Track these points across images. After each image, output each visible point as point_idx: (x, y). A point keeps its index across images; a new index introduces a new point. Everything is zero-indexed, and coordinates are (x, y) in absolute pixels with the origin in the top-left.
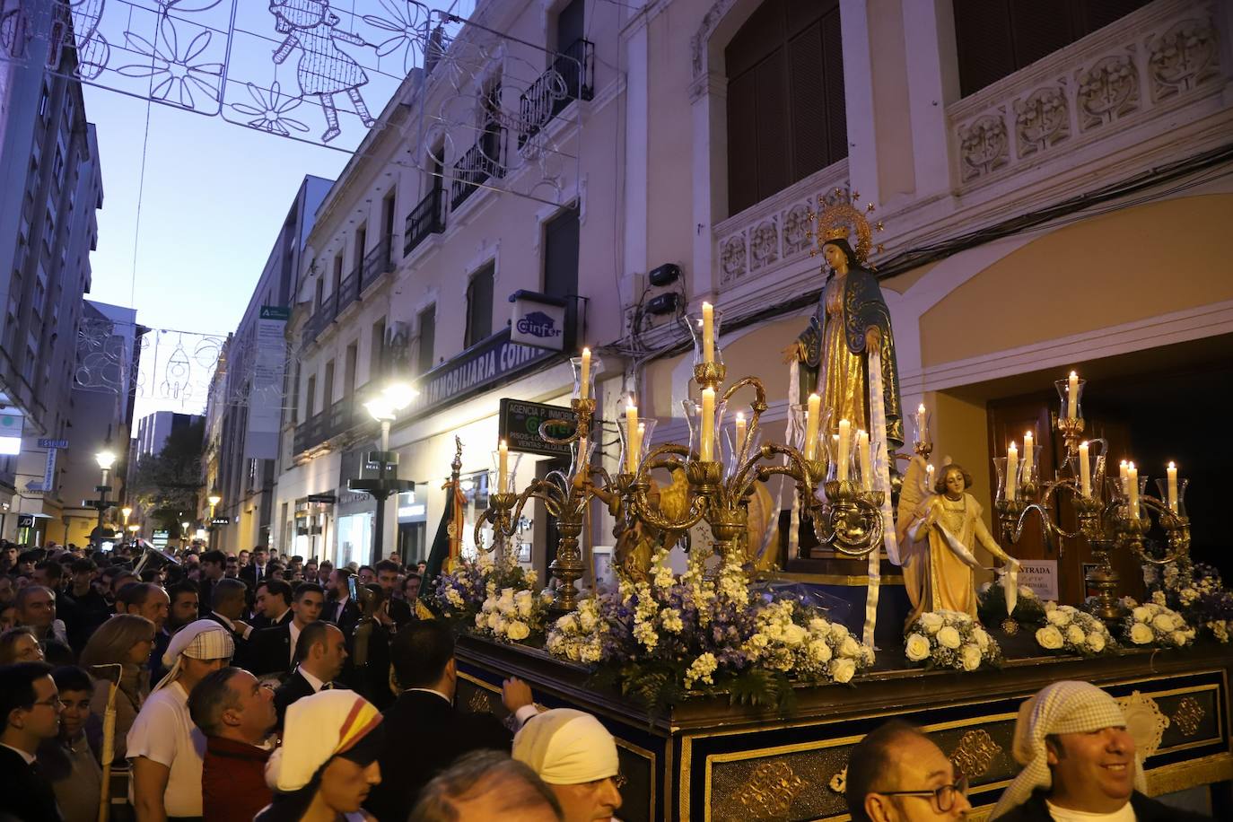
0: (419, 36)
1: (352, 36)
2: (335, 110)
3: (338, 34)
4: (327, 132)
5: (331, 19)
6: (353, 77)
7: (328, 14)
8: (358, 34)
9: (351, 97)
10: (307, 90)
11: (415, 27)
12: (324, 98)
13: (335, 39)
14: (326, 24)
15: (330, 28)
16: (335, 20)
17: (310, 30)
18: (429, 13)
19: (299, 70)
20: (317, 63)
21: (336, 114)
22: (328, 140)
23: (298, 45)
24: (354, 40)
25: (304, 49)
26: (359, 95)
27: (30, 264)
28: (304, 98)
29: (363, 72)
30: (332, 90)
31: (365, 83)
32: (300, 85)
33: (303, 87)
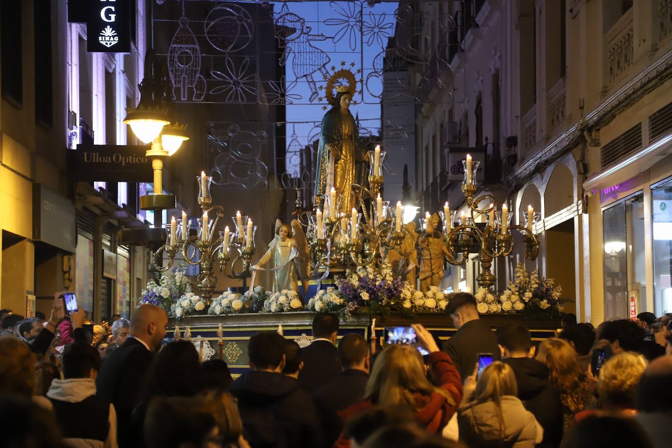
0: (357, 21)
1: (318, 36)
2: (314, 82)
3: (311, 37)
4: (312, 96)
5: (307, 29)
6: (322, 61)
7: (305, 27)
8: (322, 34)
9: (322, 72)
10: (299, 75)
11: (354, 17)
12: (308, 77)
13: (310, 41)
14: (305, 34)
15: (307, 35)
16: (309, 29)
17: (296, 41)
18: (362, 5)
19: (293, 65)
20: (302, 59)
21: (315, 85)
22: (312, 101)
23: (291, 51)
24: (320, 38)
25: (294, 53)
26: (326, 70)
28: (298, 80)
29: (327, 56)
30: (311, 72)
31: (329, 61)
32: (295, 73)
33: (296, 74)
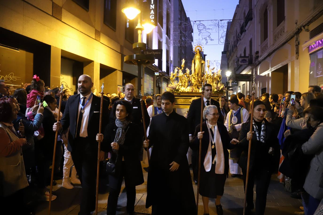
27: (181, 51)
